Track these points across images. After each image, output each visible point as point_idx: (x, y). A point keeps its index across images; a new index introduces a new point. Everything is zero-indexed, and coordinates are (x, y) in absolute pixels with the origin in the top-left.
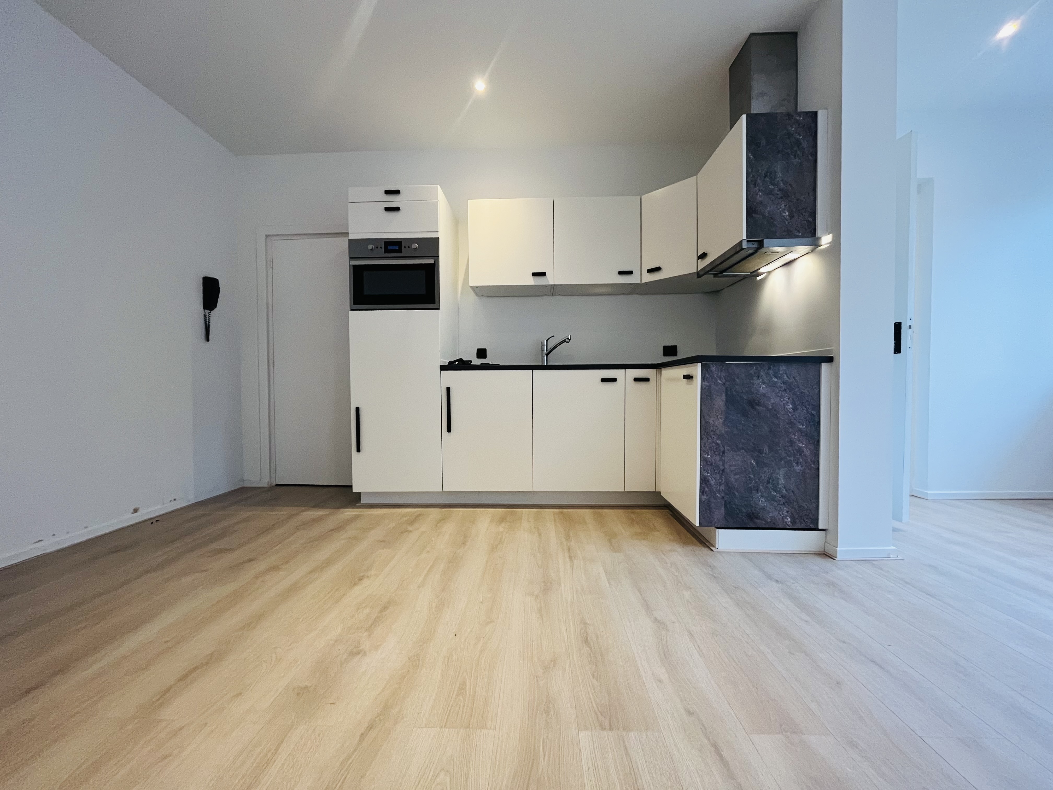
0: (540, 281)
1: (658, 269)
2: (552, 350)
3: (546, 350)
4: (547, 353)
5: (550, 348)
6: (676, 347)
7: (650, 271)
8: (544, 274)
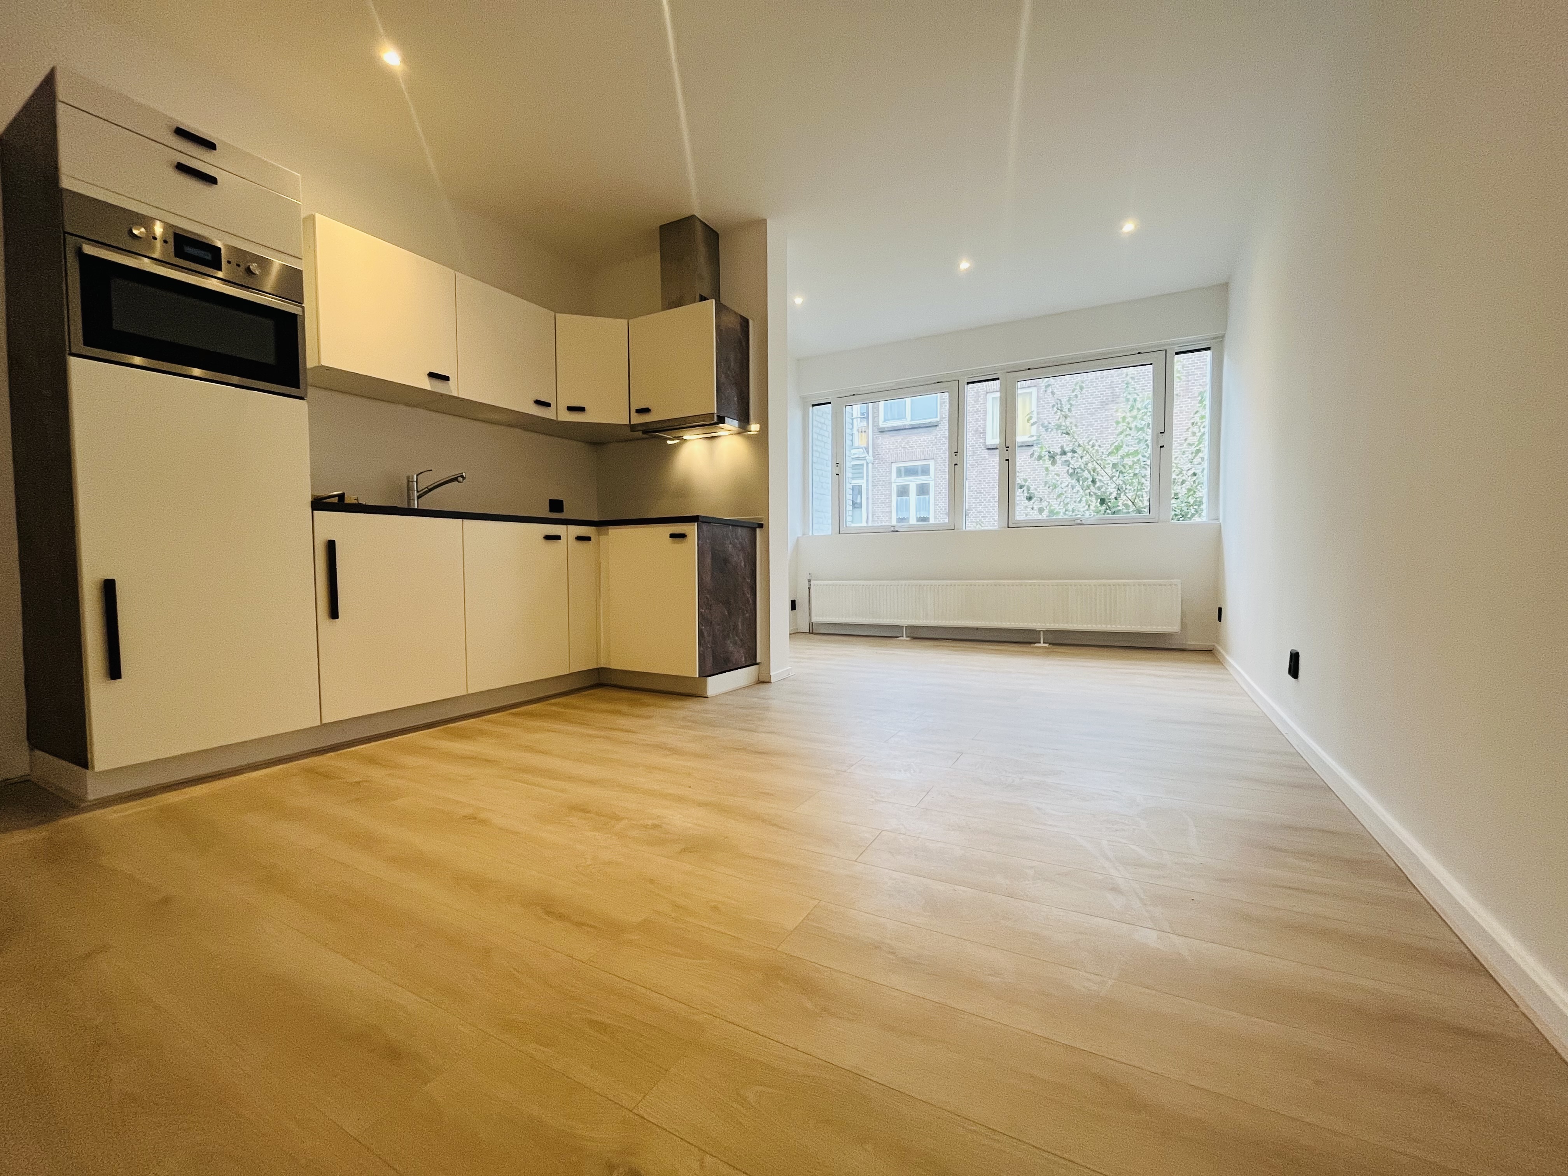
0: (438, 387)
1: (581, 409)
2: (430, 490)
3: (416, 489)
4: (418, 494)
5: (427, 487)
6: (562, 501)
7: (570, 409)
8: (447, 378)
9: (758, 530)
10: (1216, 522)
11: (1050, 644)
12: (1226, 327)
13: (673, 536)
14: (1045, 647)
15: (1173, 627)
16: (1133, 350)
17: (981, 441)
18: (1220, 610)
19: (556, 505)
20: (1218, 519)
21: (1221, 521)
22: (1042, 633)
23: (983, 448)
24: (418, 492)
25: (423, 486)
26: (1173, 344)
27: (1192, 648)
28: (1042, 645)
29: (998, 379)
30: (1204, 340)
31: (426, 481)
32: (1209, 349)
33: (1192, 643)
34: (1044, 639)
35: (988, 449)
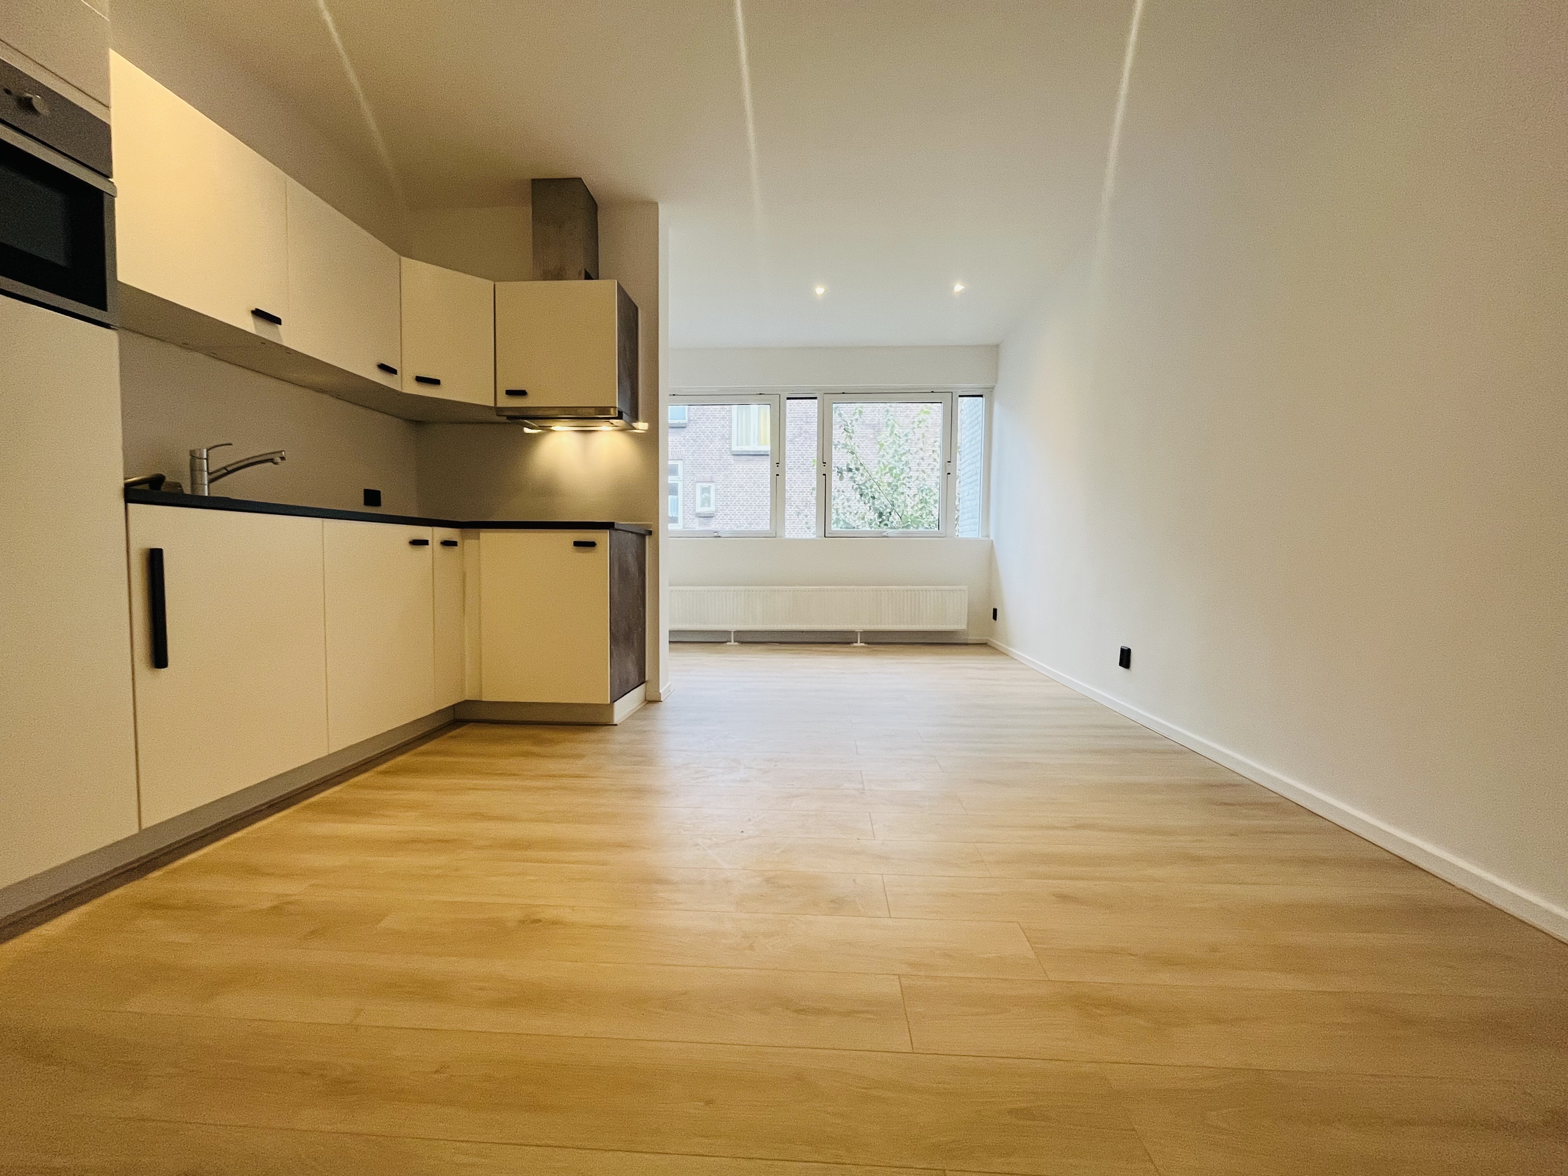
0: (263, 331)
1: (434, 382)
2: (229, 472)
3: (205, 469)
4: (210, 476)
5: (223, 468)
6: (379, 492)
7: (420, 380)
8: (277, 321)
9: (647, 538)
10: (987, 539)
11: (865, 643)
12: (996, 381)
13: (577, 544)
14: (863, 647)
15: (959, 625)
16: (928, 388)
17: (728, 447)
18: (995, 611)
19: (372, 497)
20: (988, 536)
21: (992, 538)
22: (859, 633)
23: (729, 454)
24: (209, 474)
25: (216, 465)
26: (959, 389)
27: (972, 642)
28: (859, 644)
29: (815, 398)
30: (977, 388)
32: (981, 396)
33: (972, 638)
34: (861, 639)
35: (734, 455)
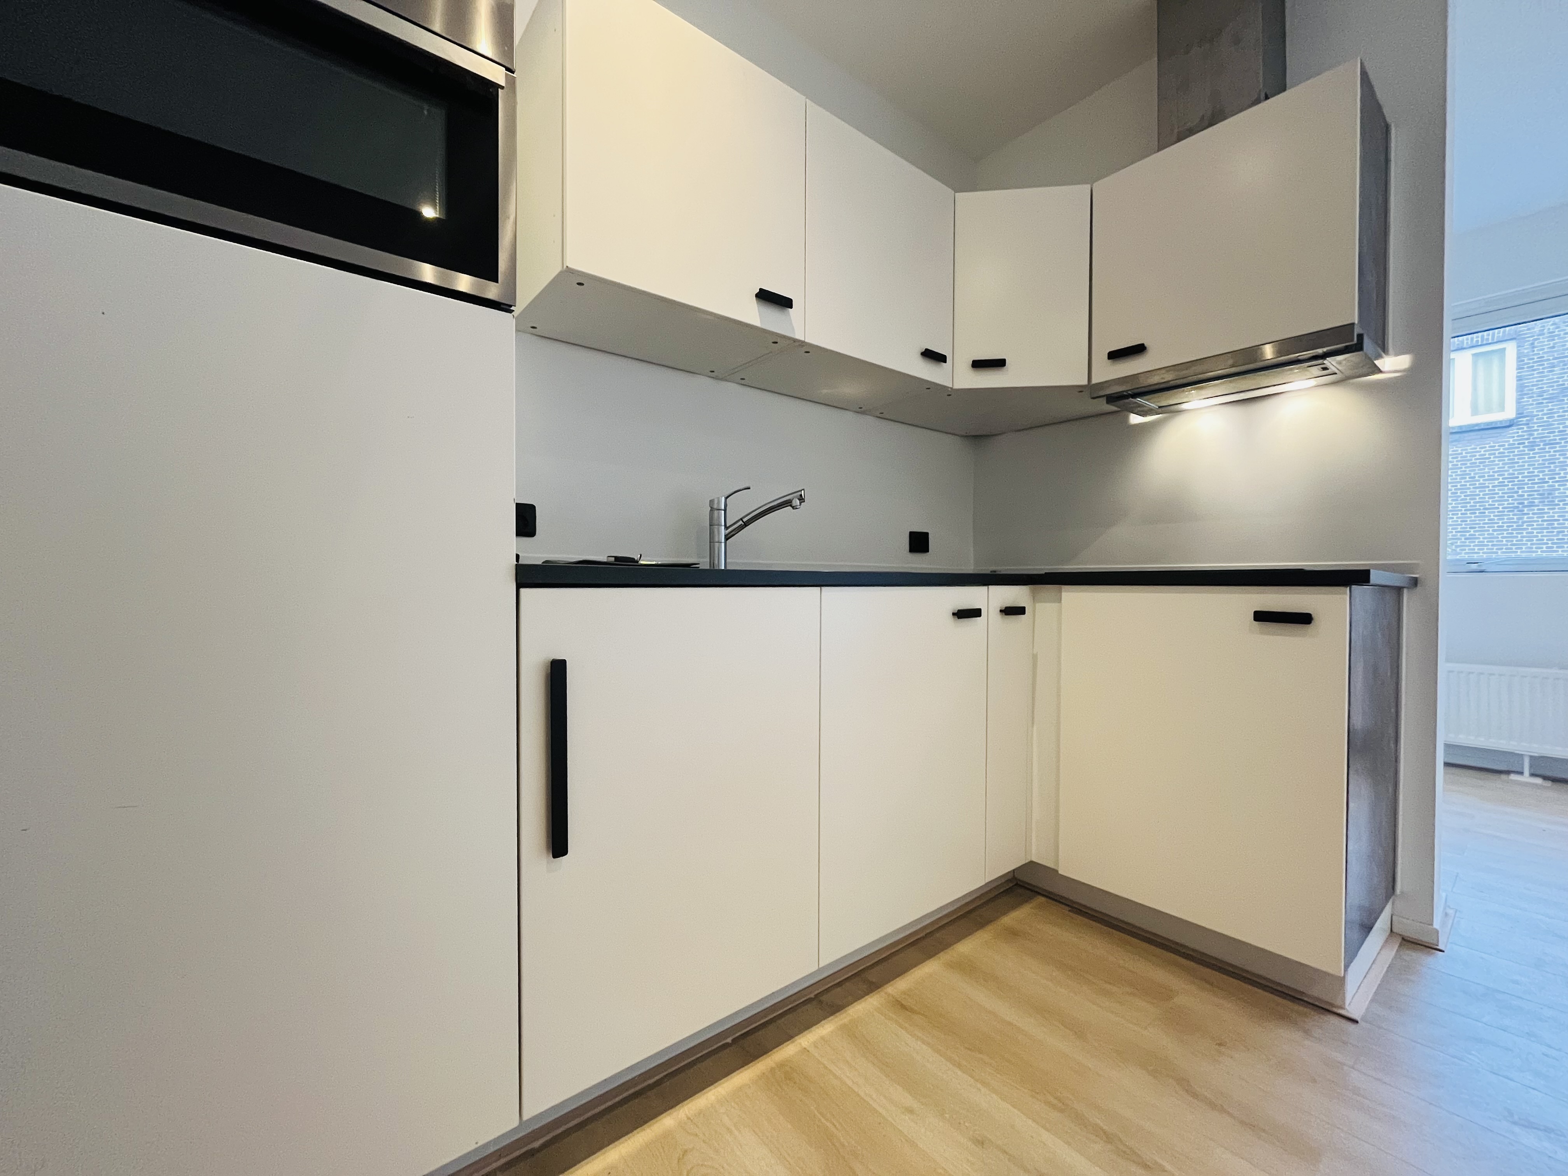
0: (773, 321)
1: (998, 364)
2: (746, 524)
3: (723, 524)
4: (728, 531)
5: (741, 519)
6: (927, 535)
7: (978, 364)
8: (788, 303)
9: (1406, 592)
19: (919, 543)
24: (726, 528)
25: (734, 516)
31: (739, 509)
